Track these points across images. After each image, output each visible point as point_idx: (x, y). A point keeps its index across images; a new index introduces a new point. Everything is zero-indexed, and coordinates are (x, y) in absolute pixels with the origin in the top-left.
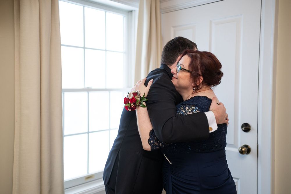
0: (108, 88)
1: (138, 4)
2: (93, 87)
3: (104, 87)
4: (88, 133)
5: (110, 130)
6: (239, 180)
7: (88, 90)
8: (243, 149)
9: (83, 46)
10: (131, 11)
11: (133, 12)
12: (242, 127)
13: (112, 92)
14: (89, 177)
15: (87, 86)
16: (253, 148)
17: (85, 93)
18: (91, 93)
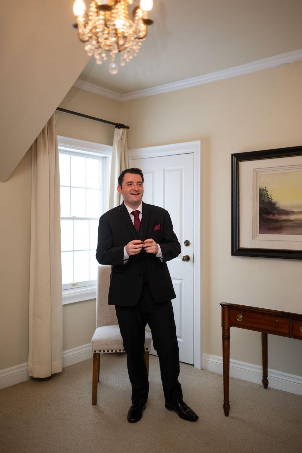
0: (87, 217)
1: (111, 153)
2: (77, 217)
3: (84, 217)
4: (74, 251)
5: (89, 250)
6: (183, 281)
7: (74, 218)
8: (184, 258)
9: (69, 186)
10: (106, 157)
11: (107, 158)
12: (185, 243)
13: (91, 221)
14: (74, 285)
15: (72, 216)
16: (191, 257)
17: (72, 221)
18: (76, 221)
